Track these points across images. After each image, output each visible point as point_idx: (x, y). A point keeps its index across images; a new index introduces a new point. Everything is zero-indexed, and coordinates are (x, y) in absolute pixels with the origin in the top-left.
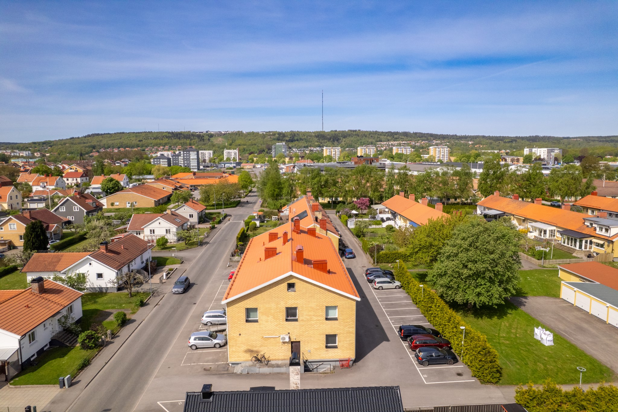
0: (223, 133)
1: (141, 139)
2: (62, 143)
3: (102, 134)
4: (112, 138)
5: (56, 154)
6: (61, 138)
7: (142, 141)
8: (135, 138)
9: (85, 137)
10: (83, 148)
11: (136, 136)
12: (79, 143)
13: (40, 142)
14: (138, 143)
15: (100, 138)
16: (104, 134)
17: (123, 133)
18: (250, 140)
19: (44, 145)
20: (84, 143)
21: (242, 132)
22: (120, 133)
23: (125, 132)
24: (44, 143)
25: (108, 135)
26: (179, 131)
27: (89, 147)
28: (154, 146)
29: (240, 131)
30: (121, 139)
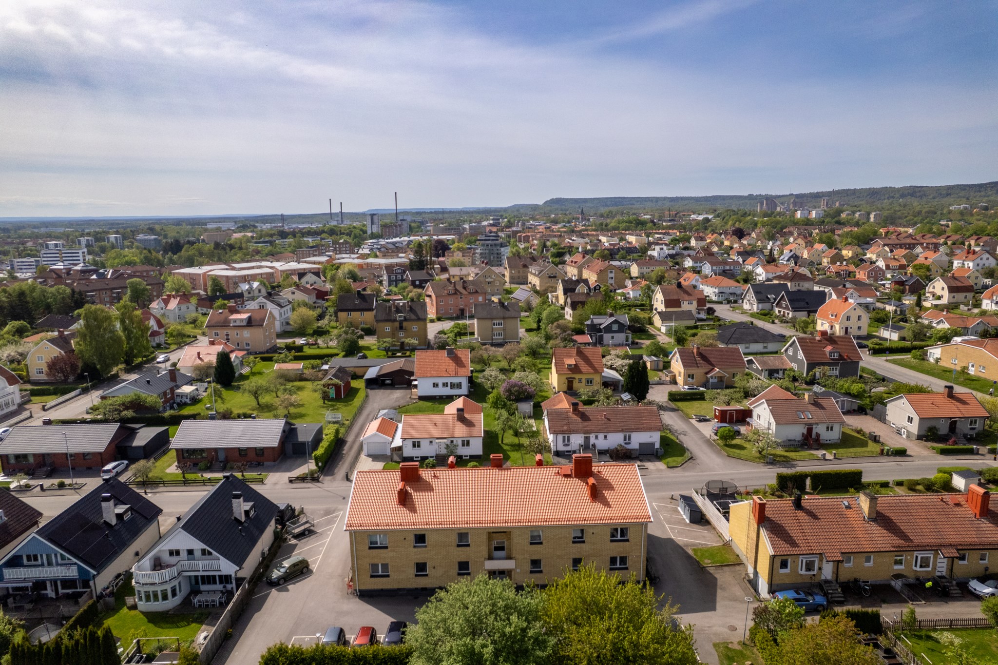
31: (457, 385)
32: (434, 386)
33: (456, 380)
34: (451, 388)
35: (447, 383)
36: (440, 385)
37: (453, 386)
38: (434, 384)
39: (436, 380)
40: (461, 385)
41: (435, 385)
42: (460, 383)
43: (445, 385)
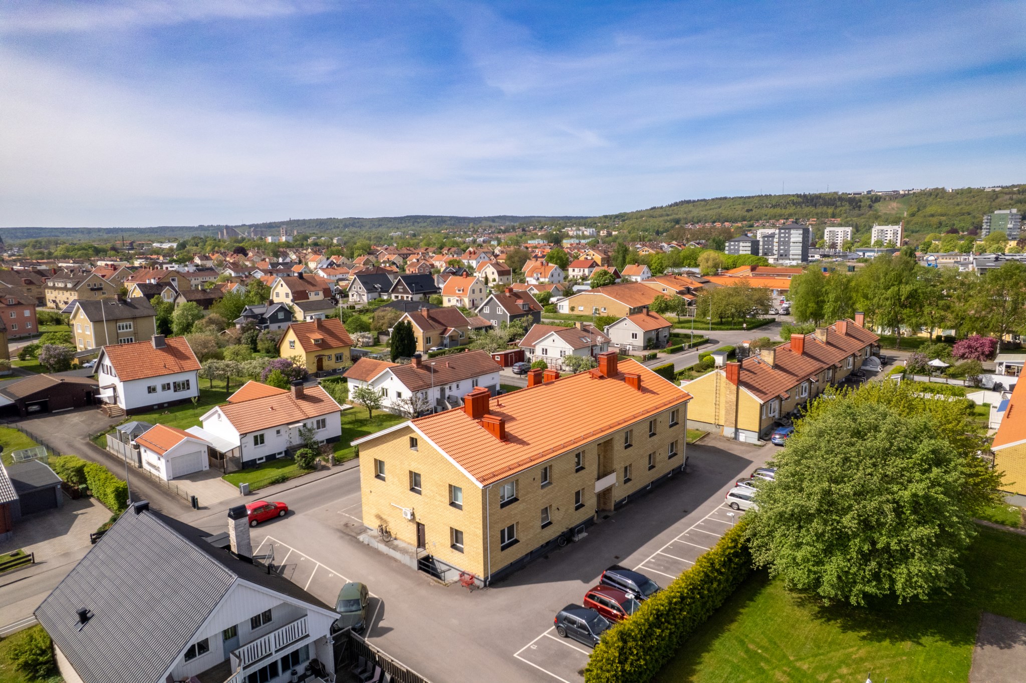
0: (902, 192)
1: (751, 208)
2: (639, 215)
3: (694, 201)
4: (707, 207)
5: (626, 232)
6: (639, 209)
7: (751, 210)
8: (741, 206)
9: (671, 206)
10: (662, 223)
11: (744, 203)
12: (661, 216)
13: (612, 216)
14: (746, 213)
15: (690, 207)
16: (698, 200)
17: (725, 198)
18: (958, 205)
19: (616, 220)
20: (668, 215)
21: (943, 189)
22: (721, 199)
23: (728, 196)
24: (617, 216)
25: (703, 203)
26: (817, 192)
27: (671, 221)
28: (770, 219)
29: (940, 187)
30: (720, 207)
31: (183, 384)
32: (149, 392)
33: (180, 378)
34: (175, 391)
35: (169, 384)
36: (159, 388)
37: (177, 387)
38: (149, 388)
39: (152, 383)
40: (188, 385)
41: (151, 390)
42: (188, 381)
43: (166, 387)
